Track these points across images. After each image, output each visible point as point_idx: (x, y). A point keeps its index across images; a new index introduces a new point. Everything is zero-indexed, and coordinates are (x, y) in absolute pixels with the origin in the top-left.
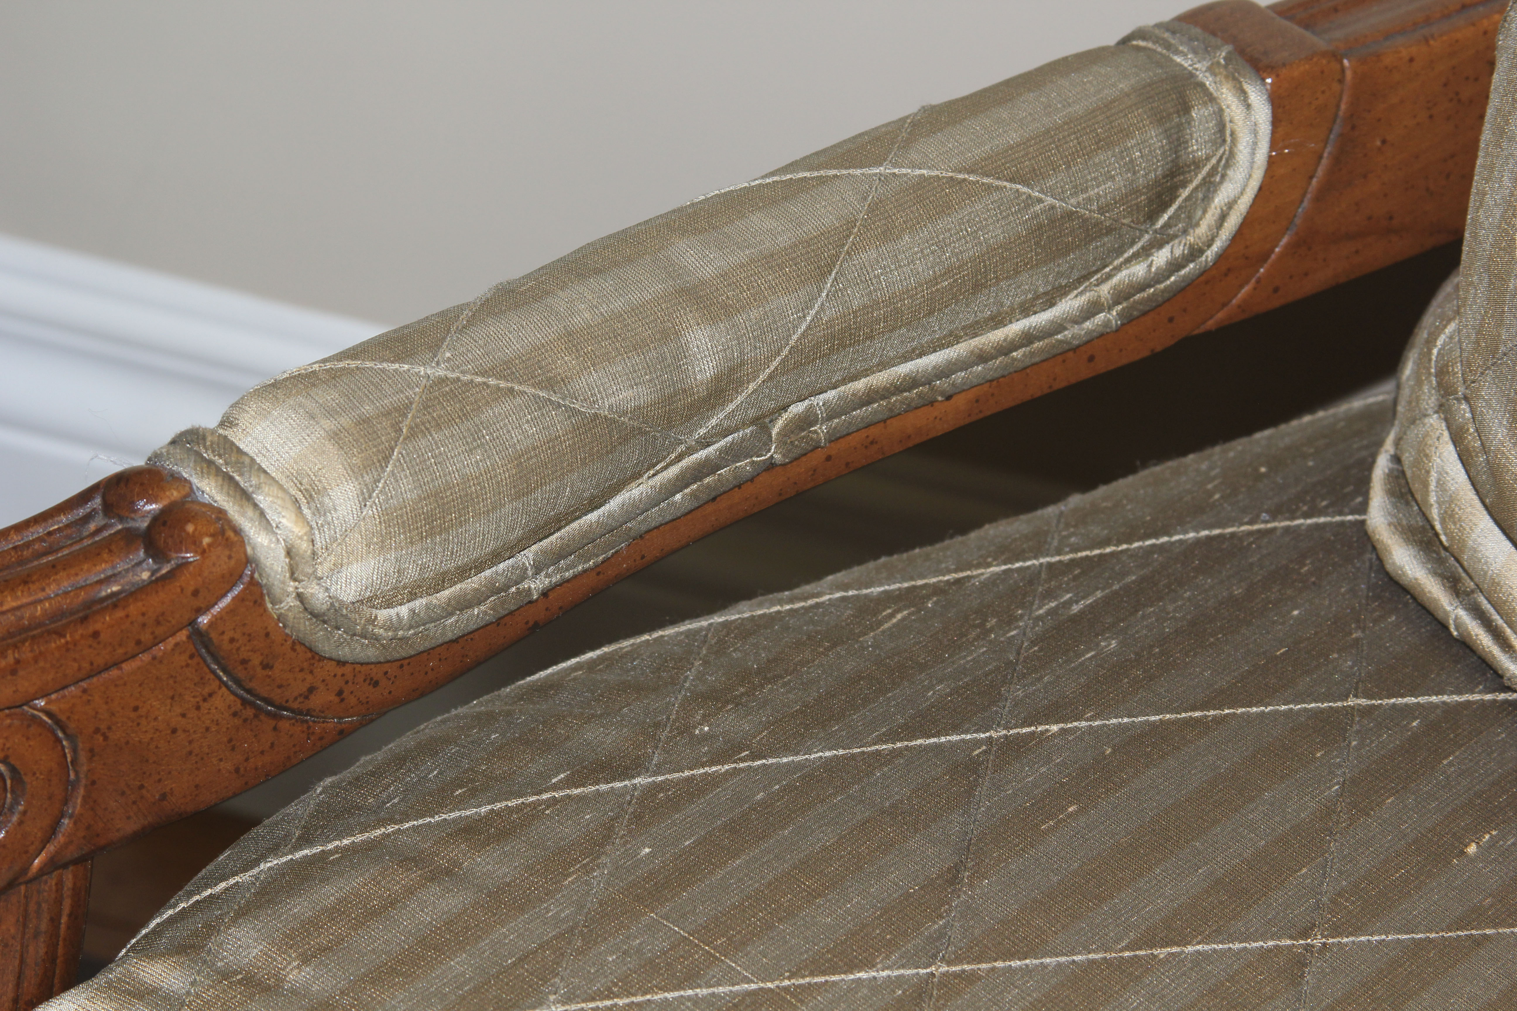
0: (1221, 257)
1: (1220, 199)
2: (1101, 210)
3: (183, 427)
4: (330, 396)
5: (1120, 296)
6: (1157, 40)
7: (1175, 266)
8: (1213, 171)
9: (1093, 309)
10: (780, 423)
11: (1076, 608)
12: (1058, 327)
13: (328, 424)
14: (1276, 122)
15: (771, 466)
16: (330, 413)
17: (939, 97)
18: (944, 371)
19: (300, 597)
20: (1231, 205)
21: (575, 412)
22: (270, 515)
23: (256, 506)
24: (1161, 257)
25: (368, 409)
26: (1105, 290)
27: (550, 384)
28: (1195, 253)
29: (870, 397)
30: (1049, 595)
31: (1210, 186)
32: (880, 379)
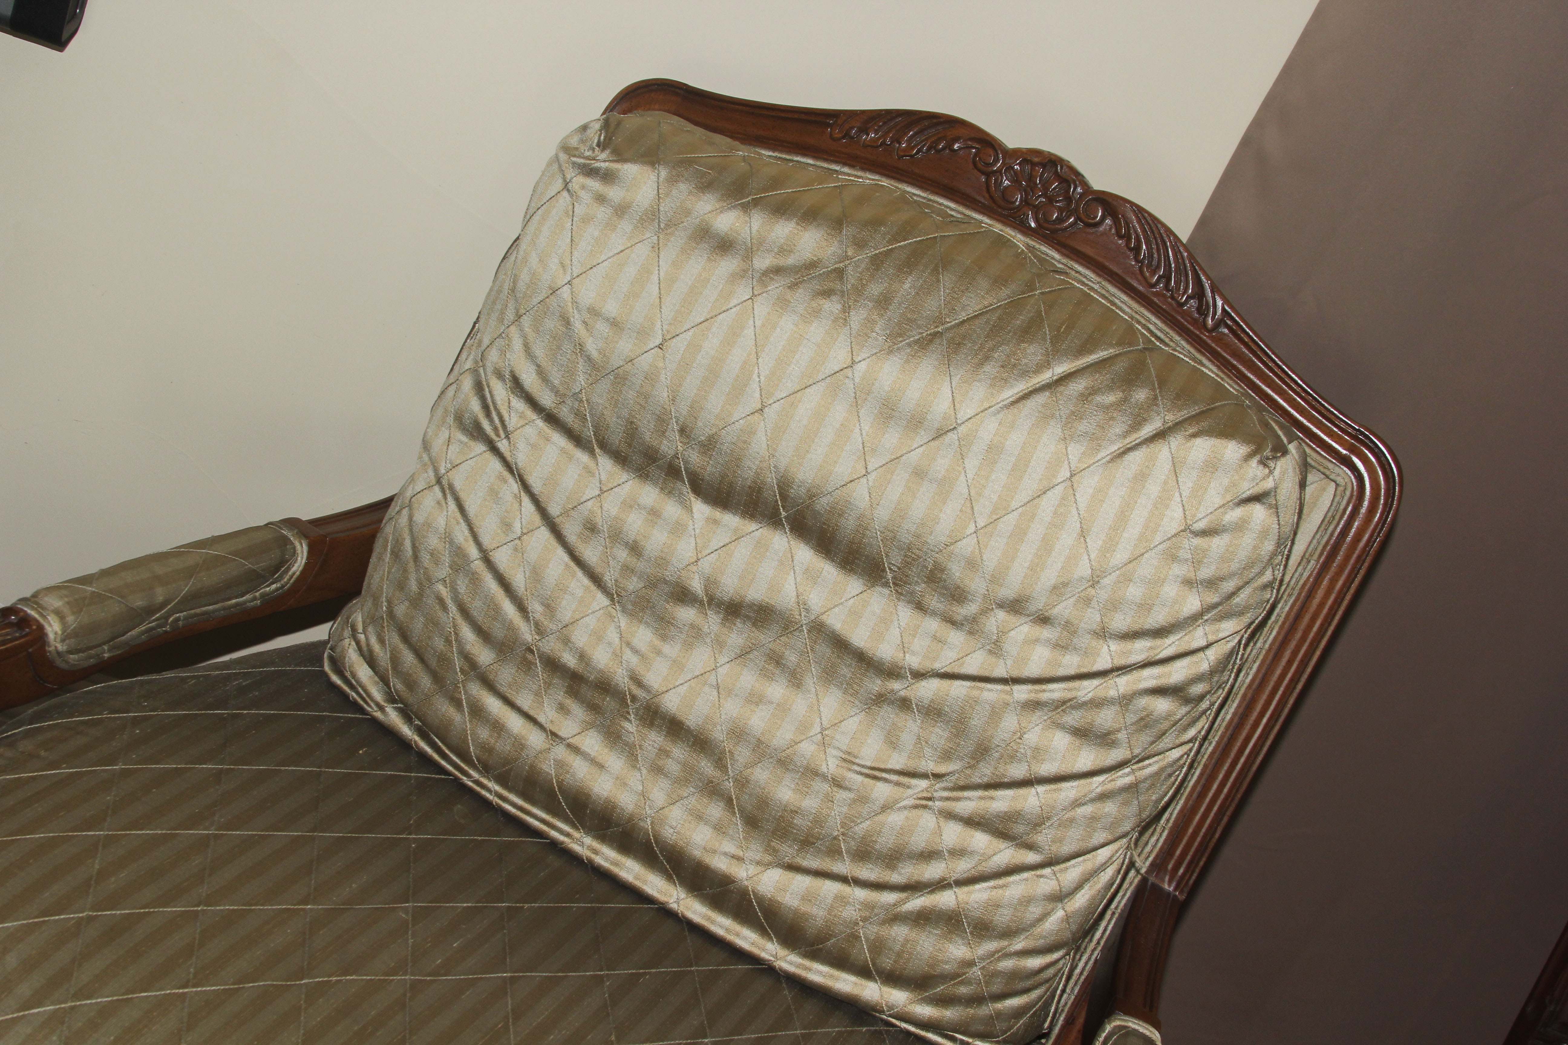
0: (289, 589)
1: (290, 573)
2: (262, 570)
3: (21, 597)
4: (65, 592)
5: (263, 596)
6: (277, 526)
7: (277, 589)
8: (290, 564)
9: (255, 599)
10: (171, 619)
11: (244, 684)
12: (245, 603)
13: (66, 599)
14: (309, 552)
15: (166, 632)
16: (66, 596)
17: (217, 533)
18: (214, 611)
19: (56, 647)
20: (294, 574)
21: (127, 606)
22: (52, 622)
23: (47, 619)
24: (274, 586)
25: (76, 597)
26: (257, 594)
27: (122, 597)
28: (283, 586)
29: (196, 615)
30: (236, 680)
31: (289, 569)
32: (198, 611)
